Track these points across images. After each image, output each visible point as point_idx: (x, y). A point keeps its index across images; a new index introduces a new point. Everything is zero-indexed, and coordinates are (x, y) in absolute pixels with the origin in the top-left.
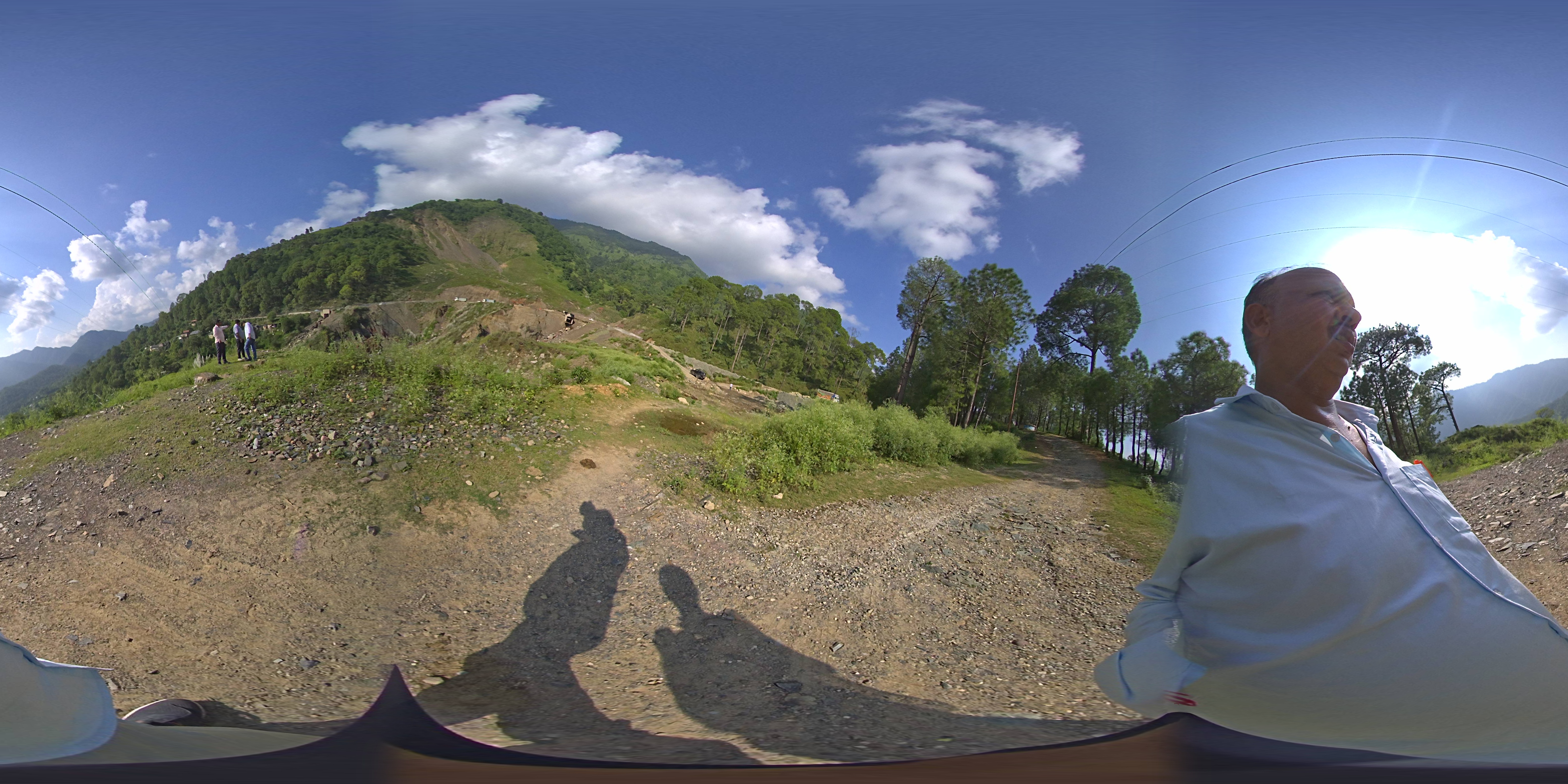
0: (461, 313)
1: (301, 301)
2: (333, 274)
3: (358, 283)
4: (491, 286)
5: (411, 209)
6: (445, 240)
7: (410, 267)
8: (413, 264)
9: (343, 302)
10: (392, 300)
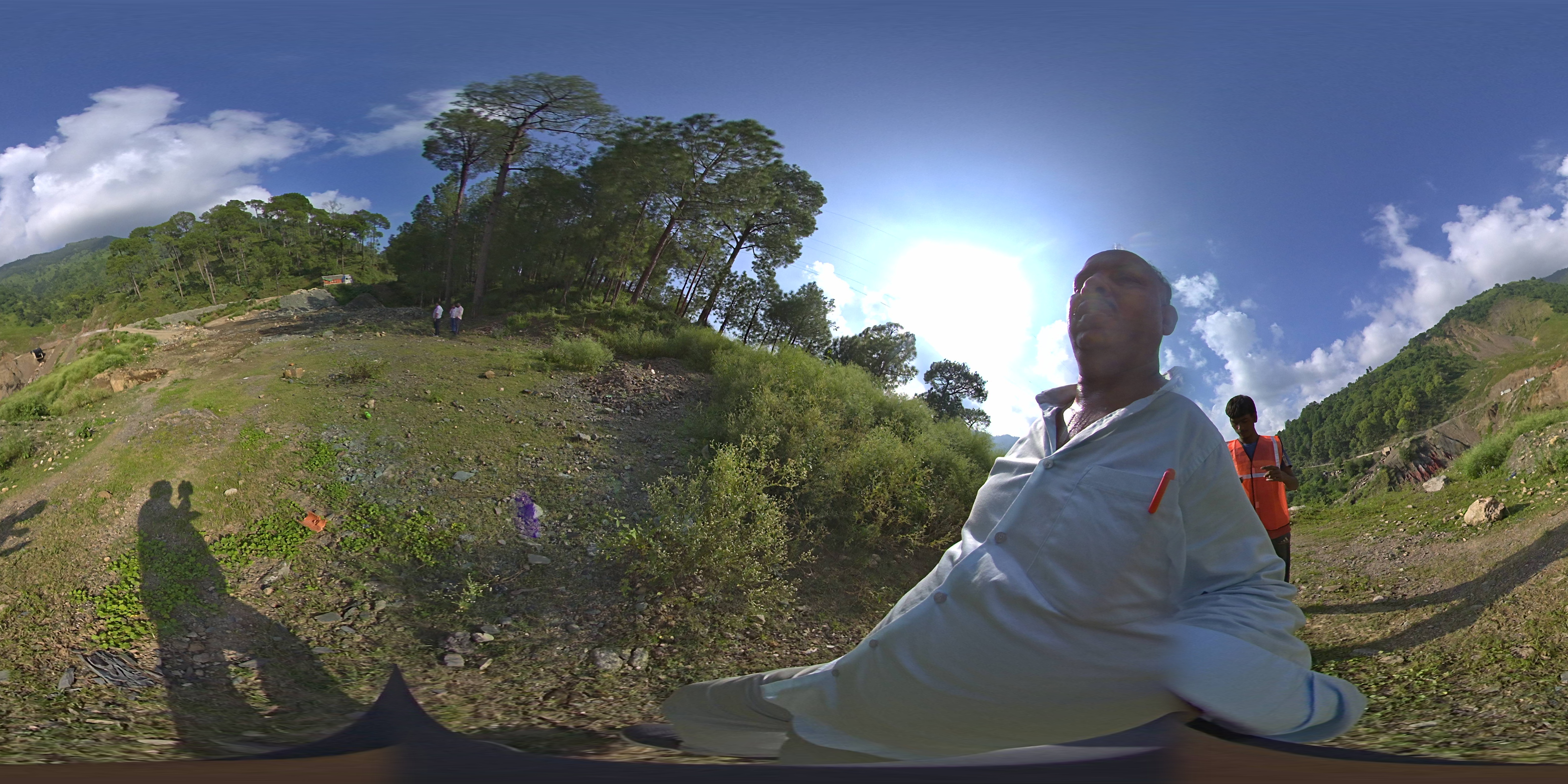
0: (1511, 404)
1: (1365, 444)
2: (1389, 411)
3: (1413, 413)
4: (1528, 366)
5: (1438, 326)
6: (1477, 342)
7: (1455, 381)
8: (1457, 375)
9: (1402, 435)
10: (1448, 419)
